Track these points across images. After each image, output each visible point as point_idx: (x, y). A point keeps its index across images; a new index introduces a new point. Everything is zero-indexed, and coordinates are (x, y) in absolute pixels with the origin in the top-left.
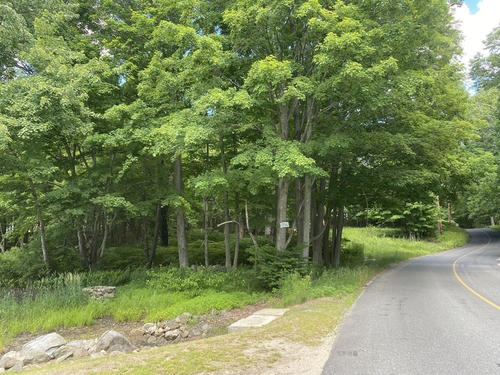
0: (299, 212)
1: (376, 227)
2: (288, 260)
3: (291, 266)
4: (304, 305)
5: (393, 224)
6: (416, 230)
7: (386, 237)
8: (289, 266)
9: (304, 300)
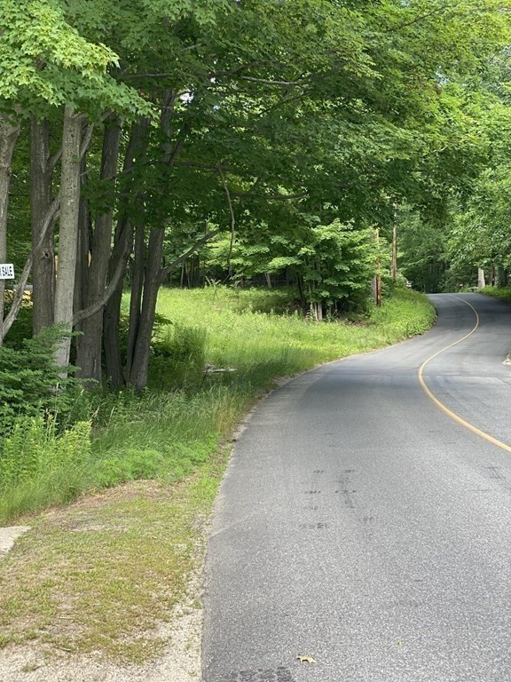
0: (42, 235)
1: (228, 287)
2: (12, 377)
3: (20, 392)
4: (75, 511)
5: (269, 280)
6: (325, 294)
7: (253, 312)
8: (13, 393)
9: (72, 495)
